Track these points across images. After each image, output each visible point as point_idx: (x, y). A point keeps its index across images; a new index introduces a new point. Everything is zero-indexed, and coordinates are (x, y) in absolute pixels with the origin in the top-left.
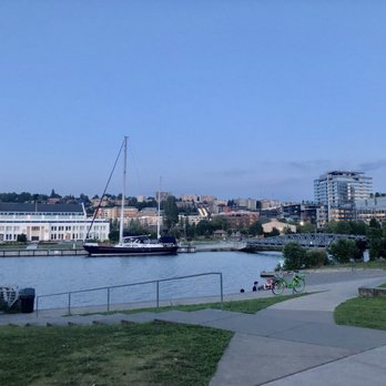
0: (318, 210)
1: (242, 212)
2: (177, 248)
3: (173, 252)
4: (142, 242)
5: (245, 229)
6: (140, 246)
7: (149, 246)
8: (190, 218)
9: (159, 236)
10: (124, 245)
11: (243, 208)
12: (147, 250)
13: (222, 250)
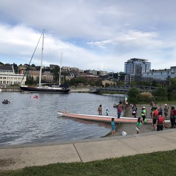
0: (126, 76)
1: (91, 76)
2: (69, 90)
3: (66, 92)
4: (51, 86)
5: (92, 83)
6: (50, 88)
7: (54, 88)
8: (67, 77)
9: (60, 84)
10: (41, 88)
11: (91, 74)
12: (53, 91)
13: (83, 92)
